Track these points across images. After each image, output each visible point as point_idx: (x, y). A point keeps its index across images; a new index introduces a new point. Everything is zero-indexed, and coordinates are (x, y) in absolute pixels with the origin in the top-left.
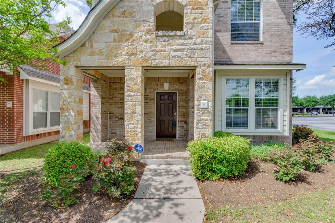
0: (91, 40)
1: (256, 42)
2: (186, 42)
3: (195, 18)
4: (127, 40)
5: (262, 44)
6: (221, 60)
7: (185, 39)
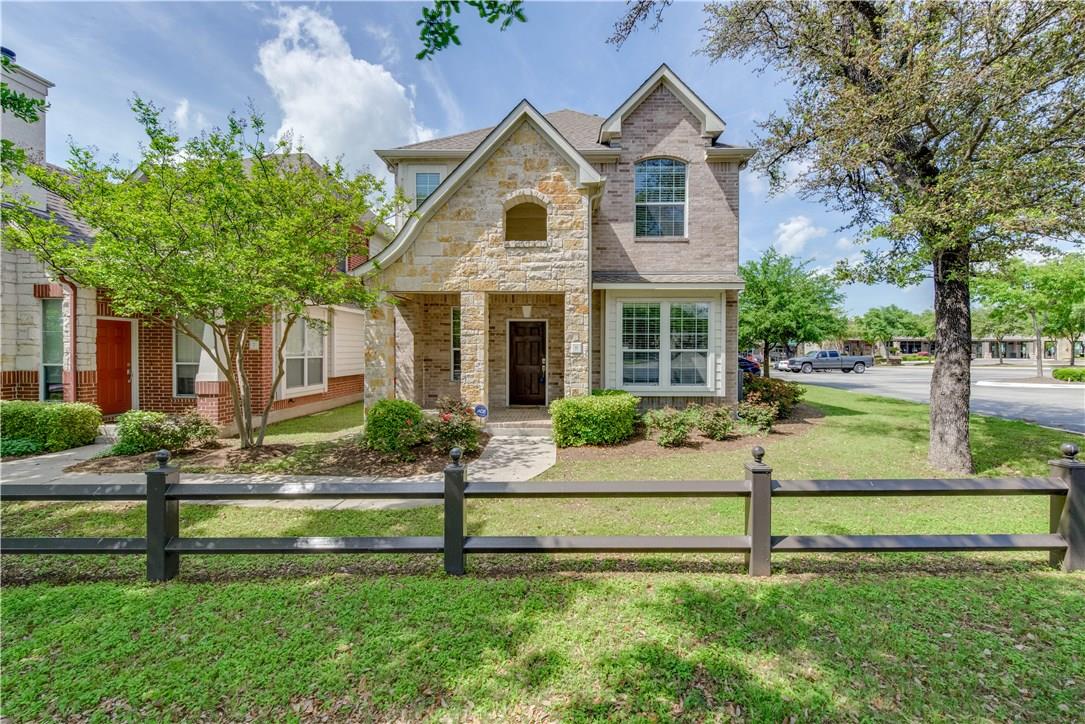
0: (411, 253)
1: (677, 238)
2: (550, 256)
3: (562, 222)
4: (464, 253)
5: (687, 242)
6: (619, 269)
7: (548, 252)
